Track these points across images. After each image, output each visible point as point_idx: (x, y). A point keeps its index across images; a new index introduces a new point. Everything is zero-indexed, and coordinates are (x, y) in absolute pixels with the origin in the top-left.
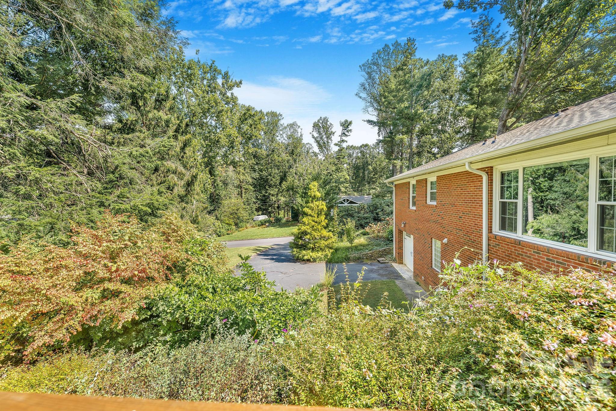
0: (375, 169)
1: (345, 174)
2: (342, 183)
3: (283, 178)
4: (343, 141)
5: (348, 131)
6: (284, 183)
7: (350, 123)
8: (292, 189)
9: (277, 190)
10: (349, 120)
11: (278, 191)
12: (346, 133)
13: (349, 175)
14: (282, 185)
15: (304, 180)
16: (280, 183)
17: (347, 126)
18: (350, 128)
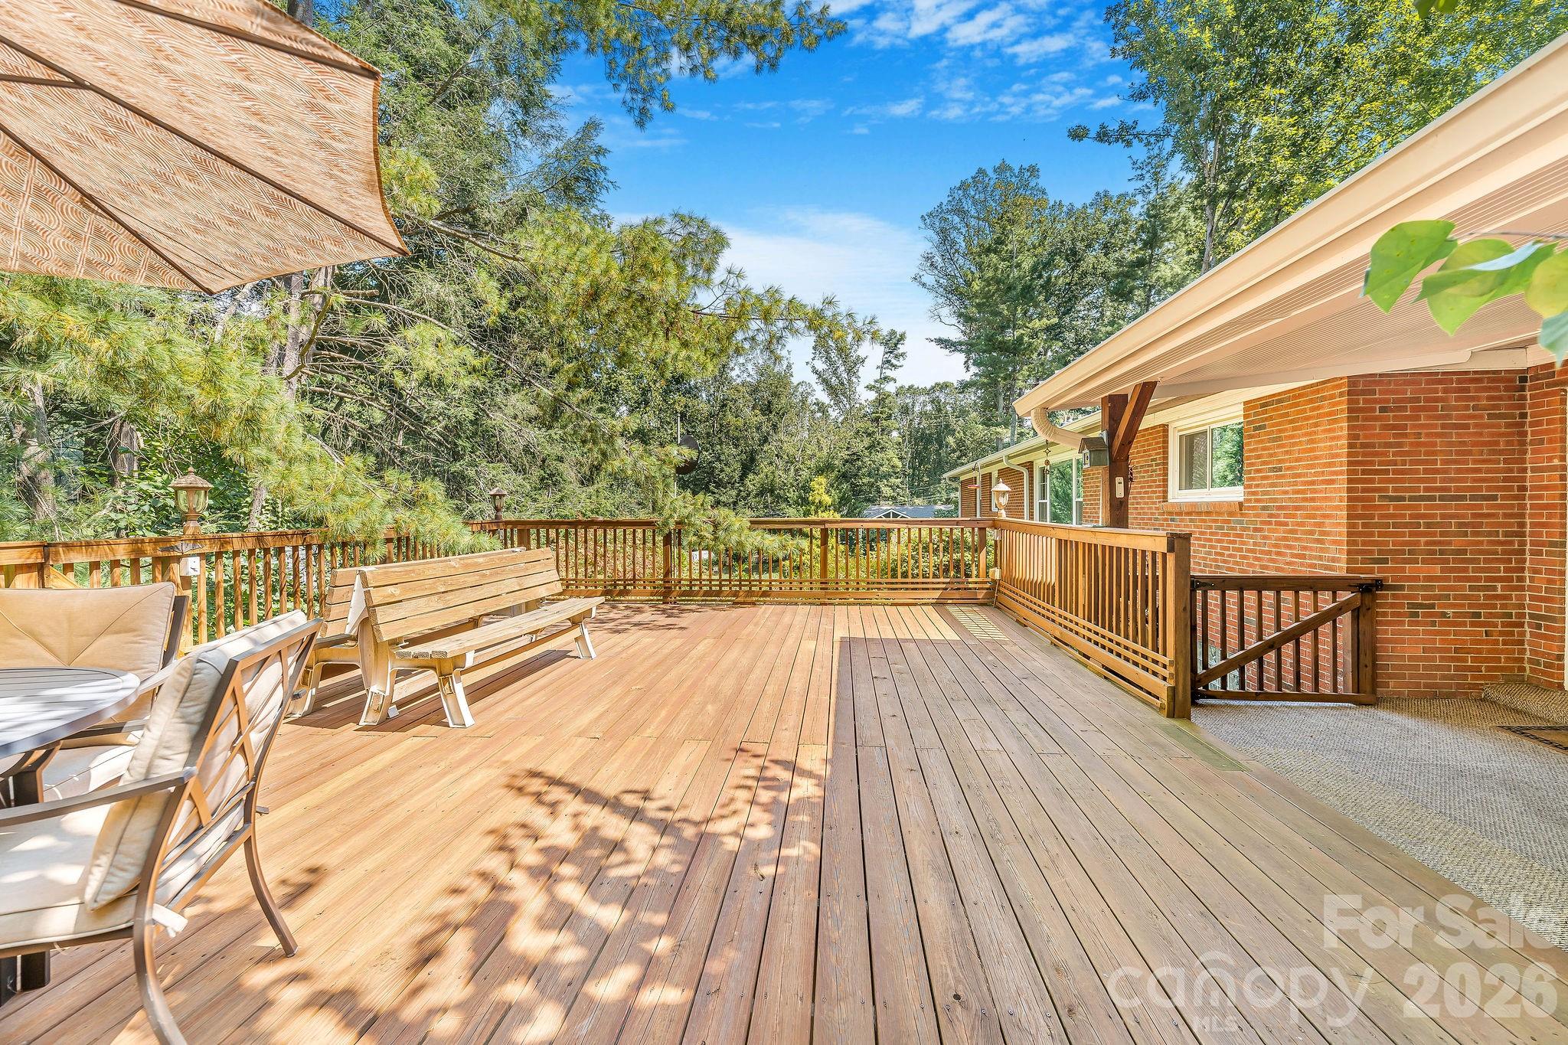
0: (960, 443)
1: (892, 456)
2: (887, 476)
3: (749, 466)
4: (886, 379)
5: (896, 357)
6: (751, 476)
7: (902, 337)
8: (772, 491)
9: (734, 493)
10: (899, 331)
11: (738, 495)
12: (894, 361)
13: (901, 458)
14: (747, 482)
15: (797, 470)
16: (743, 477)
17: (896, 345)
18: (901, 349)
